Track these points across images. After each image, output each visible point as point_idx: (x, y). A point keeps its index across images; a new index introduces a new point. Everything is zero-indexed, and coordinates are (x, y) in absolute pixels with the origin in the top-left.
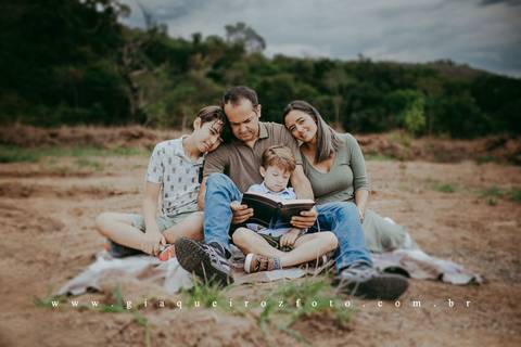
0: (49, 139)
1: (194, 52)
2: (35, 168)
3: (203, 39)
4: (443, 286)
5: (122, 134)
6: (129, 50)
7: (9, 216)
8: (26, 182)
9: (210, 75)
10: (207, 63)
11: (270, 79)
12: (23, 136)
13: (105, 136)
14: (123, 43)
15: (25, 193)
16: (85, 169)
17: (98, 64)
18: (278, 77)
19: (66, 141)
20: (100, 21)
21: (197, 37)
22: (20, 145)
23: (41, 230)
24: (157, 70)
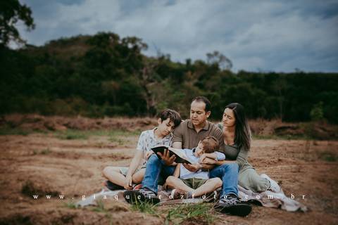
0: (96, 125)
1: (186, 71)
2: (85, 142)
3: (192, 63)
4: (281, 212)
5: (138, 122)
6: (147, 70)
7: (66, 168)
8: (78, 151)
9: (196, 85)
10: (195, 77)
11: (235, 86)
12: (82, 123)
13: (128, 124)
14: (143, 67)
15: (77, 157)
16: (113, 144)
17: (128, 80)
18: (240, 85)
19: (106, 126)
20: (130, 54)
21: (188, 61)
22: (80, 129)
23: (81, 176)
24: (164, 82)
